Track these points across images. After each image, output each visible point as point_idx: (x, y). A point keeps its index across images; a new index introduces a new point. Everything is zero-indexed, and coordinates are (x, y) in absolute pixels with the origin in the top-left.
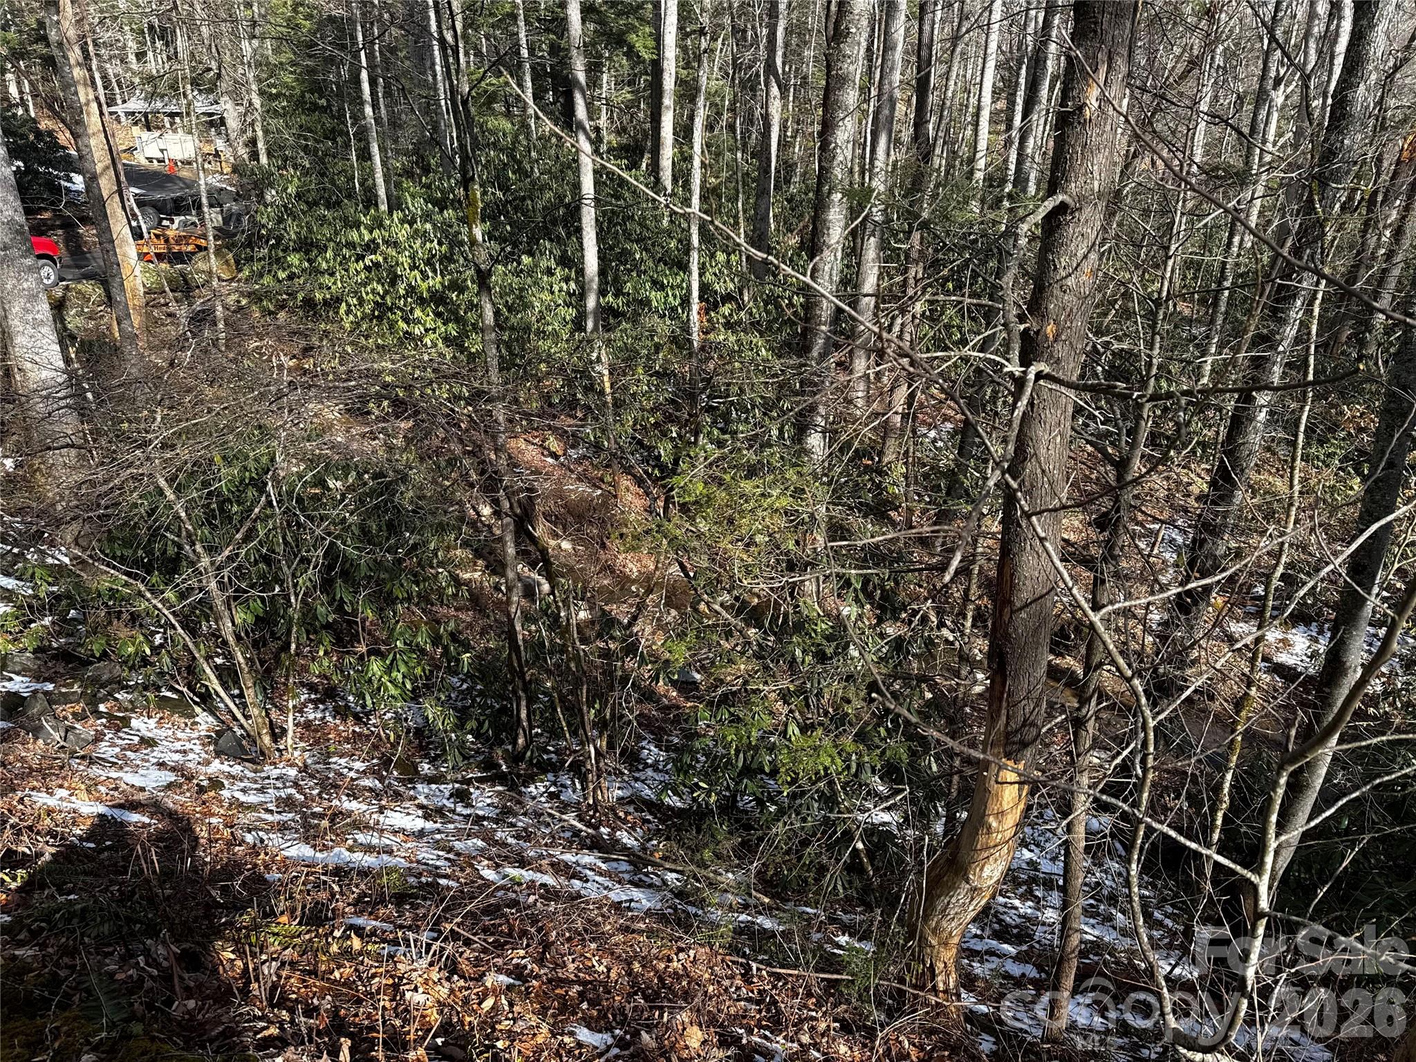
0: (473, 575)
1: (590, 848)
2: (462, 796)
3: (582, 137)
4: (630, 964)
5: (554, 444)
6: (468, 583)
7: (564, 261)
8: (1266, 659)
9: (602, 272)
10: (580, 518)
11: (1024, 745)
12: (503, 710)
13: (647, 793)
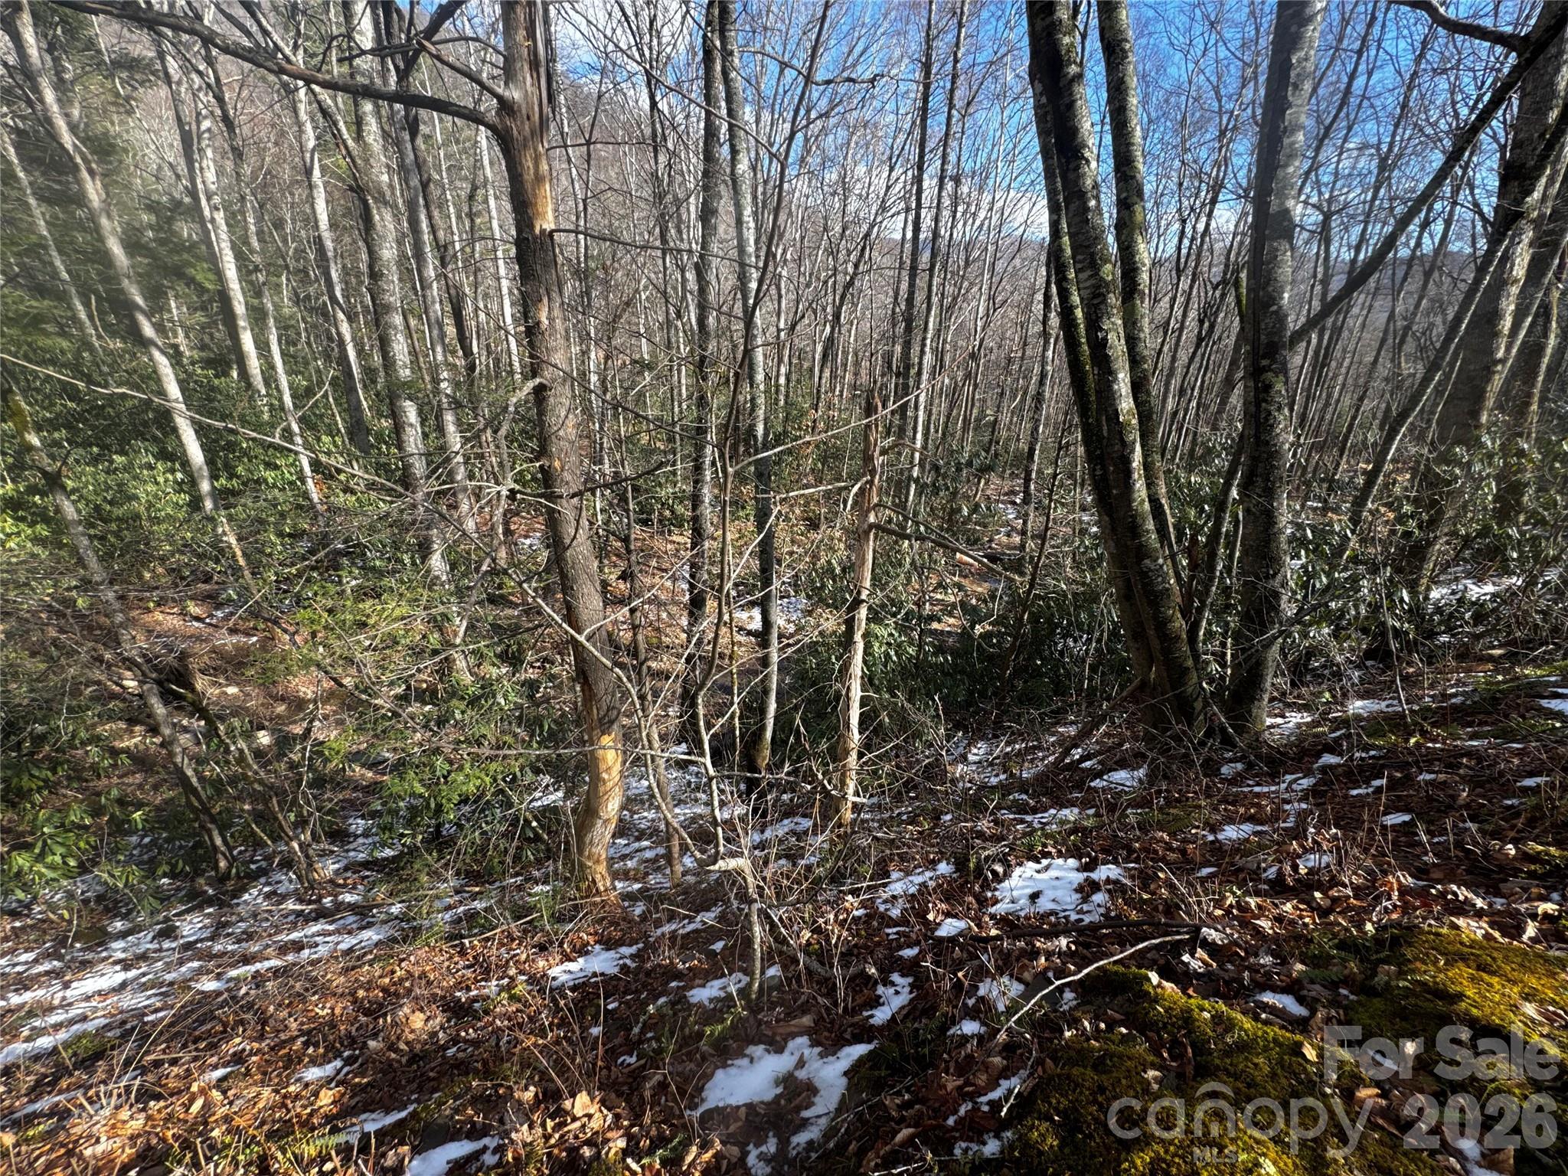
0: (132, 741)
1: (316, 920)
2: (169, 932)
3: (157, 354)
4: (353, 994)
5: (194, 609)
6: (127, 751)
7: (164, 455)
8: (741, 629)
9: (210, 462)
10: (241, 665)
11: (612, 722)
12: (199, 844)
13: (361, 857)
